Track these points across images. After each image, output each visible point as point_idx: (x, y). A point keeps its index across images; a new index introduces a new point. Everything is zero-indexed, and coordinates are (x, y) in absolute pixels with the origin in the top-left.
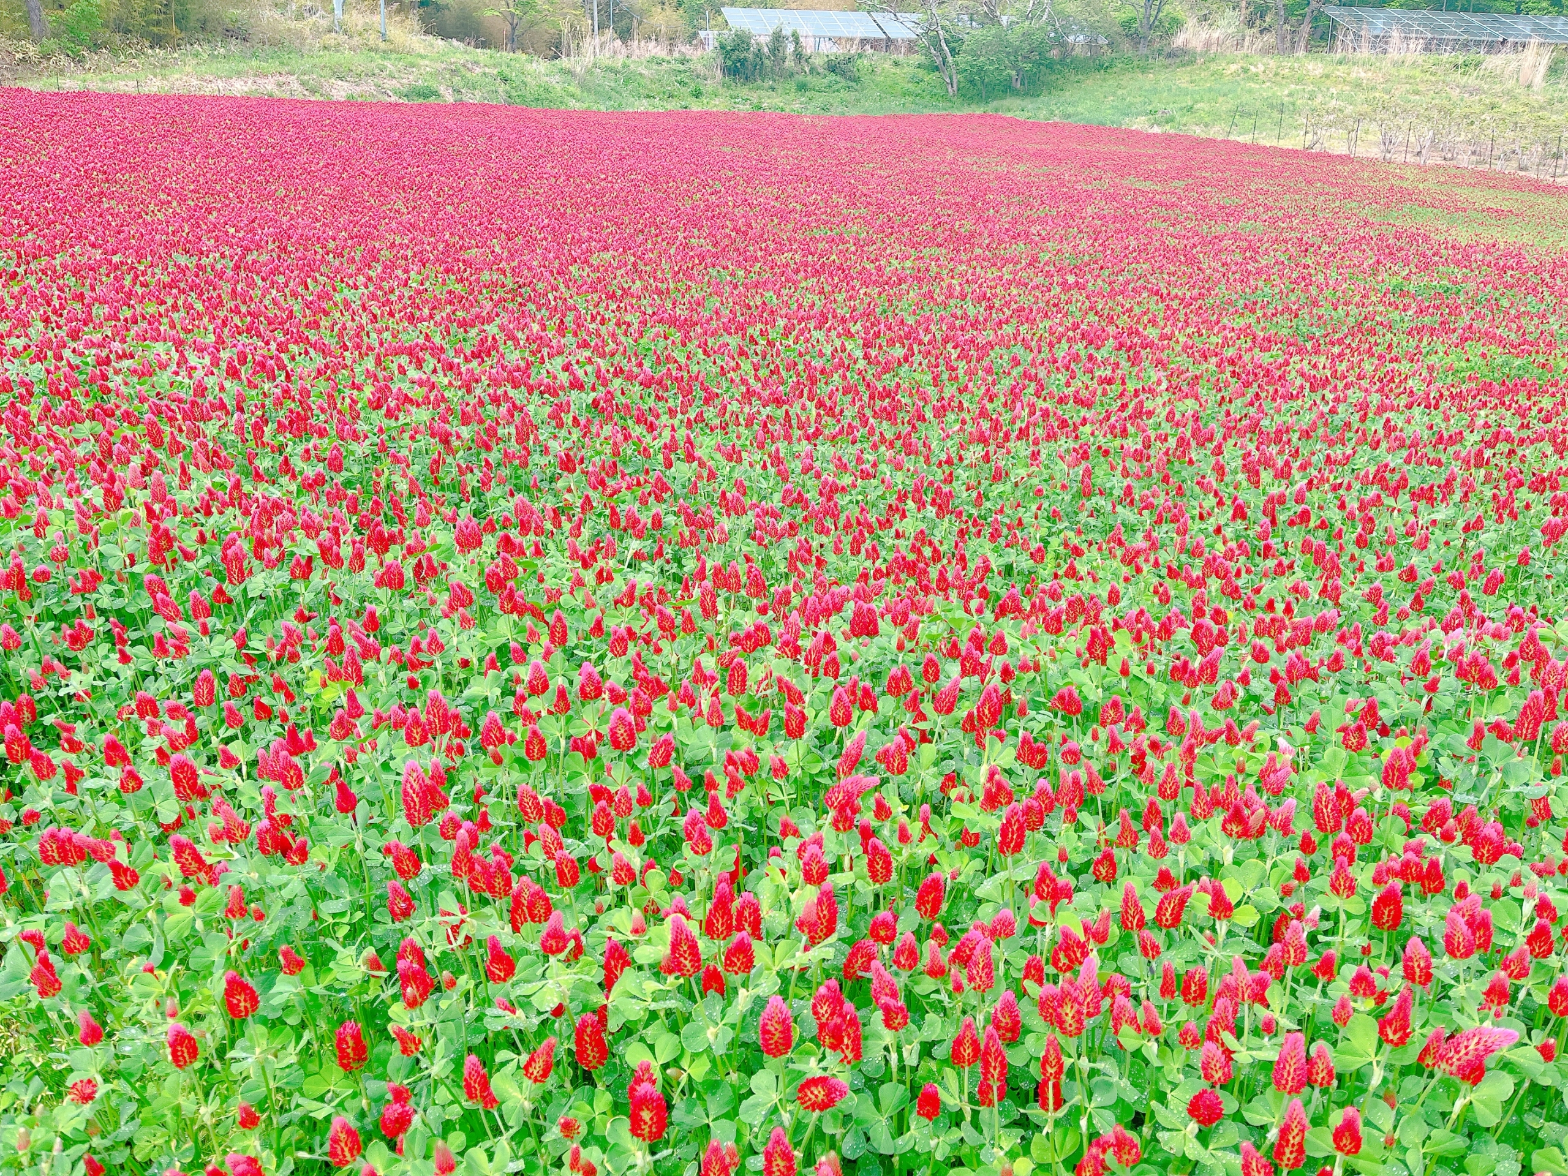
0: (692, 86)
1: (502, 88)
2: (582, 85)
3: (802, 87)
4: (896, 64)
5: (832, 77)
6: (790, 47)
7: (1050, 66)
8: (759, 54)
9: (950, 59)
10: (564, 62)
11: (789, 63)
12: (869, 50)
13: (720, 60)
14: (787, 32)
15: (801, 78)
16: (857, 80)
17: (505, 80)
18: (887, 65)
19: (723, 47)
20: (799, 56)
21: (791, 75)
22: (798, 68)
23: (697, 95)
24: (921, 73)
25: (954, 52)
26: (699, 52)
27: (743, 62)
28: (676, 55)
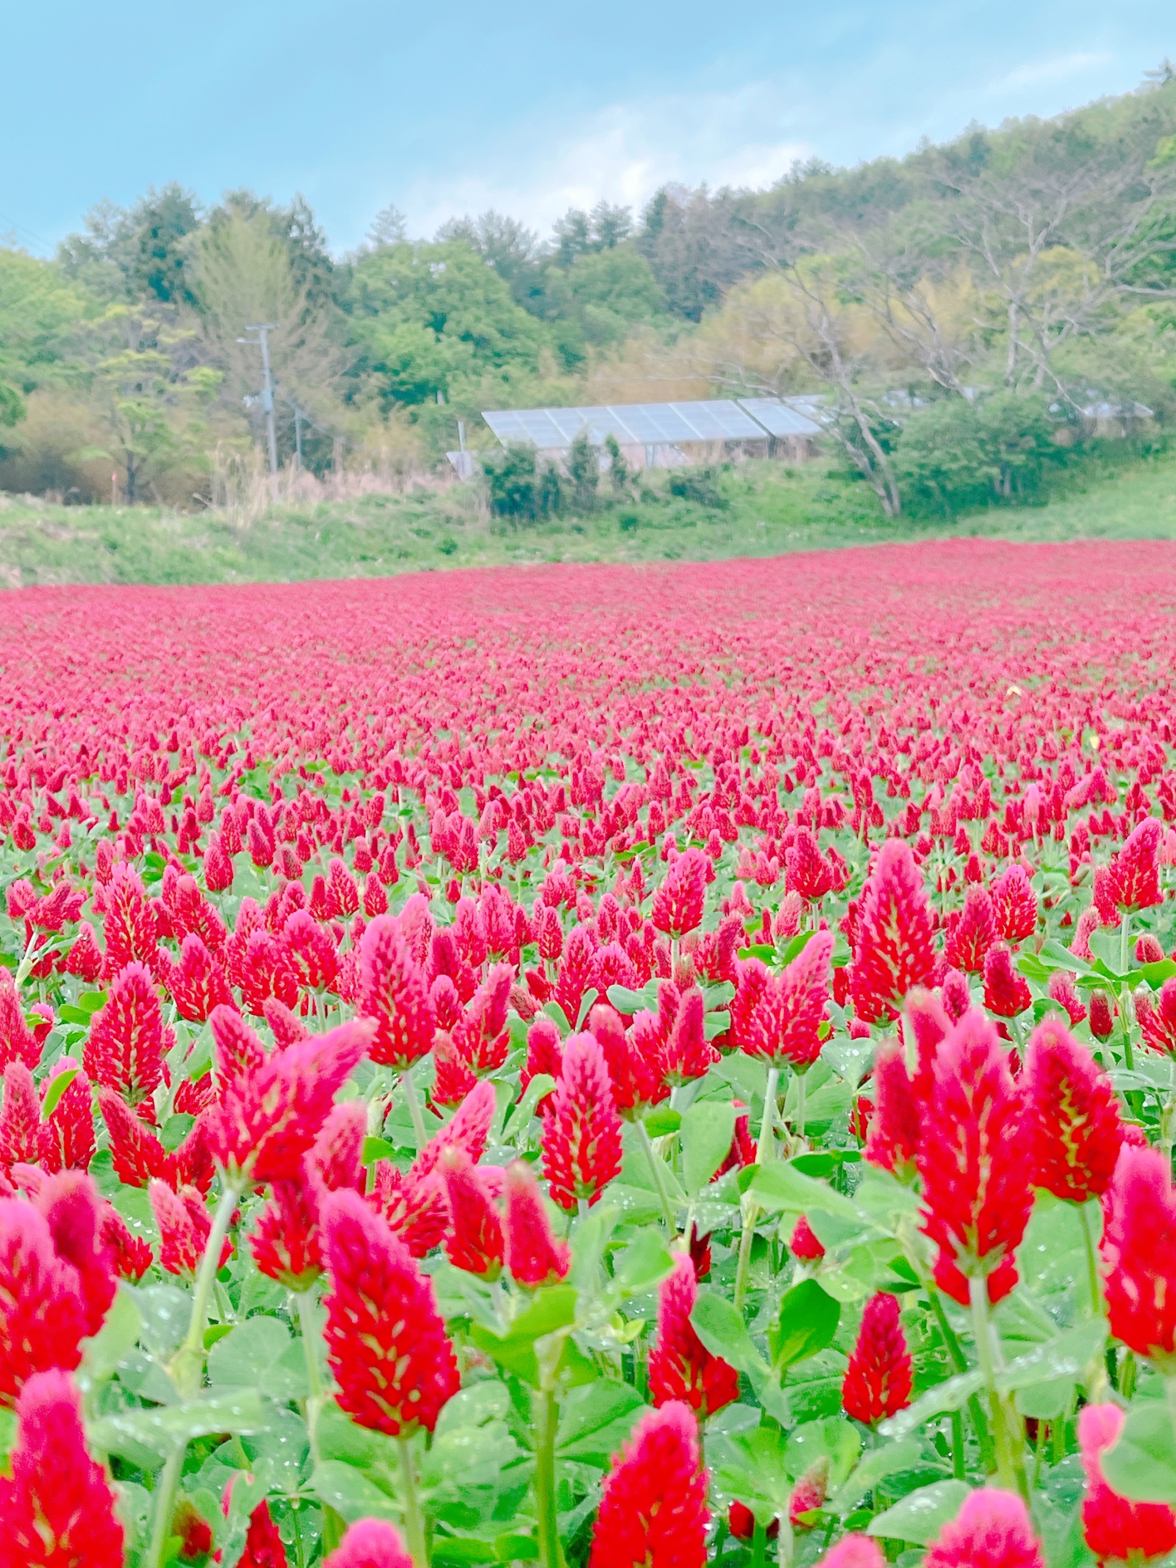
0: (440, 537)
1: (107, 561)
2: (249, 548)
3: (629, 523)
4: (790, 474)
5: (680, 503)
6: (604, 463)
7: (1059, 456)
8: (552, 478)
9: (881, 458)
10: (217, 514)
11: (605, 488)
12: (741, 458)
13: (485, 492)
14: (597, 438)
15: (627, 509)
16: (721, 505)
17: (114, 547)
18: (774, 478)
19: (489, 471)
20: (619, 474)
21: (610, 505)
22: (620, 495)
23: (449, 549)
24: (834, 486)
25: (886, 446)
26: (449, 484)
27: (526, 491)
28: (409, 489)
